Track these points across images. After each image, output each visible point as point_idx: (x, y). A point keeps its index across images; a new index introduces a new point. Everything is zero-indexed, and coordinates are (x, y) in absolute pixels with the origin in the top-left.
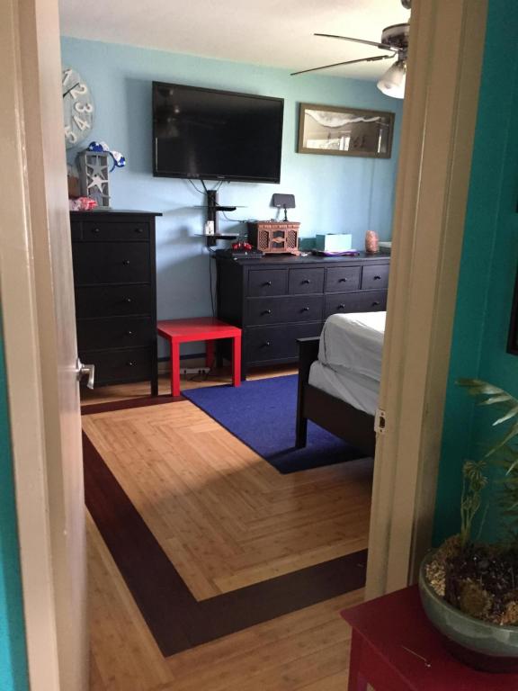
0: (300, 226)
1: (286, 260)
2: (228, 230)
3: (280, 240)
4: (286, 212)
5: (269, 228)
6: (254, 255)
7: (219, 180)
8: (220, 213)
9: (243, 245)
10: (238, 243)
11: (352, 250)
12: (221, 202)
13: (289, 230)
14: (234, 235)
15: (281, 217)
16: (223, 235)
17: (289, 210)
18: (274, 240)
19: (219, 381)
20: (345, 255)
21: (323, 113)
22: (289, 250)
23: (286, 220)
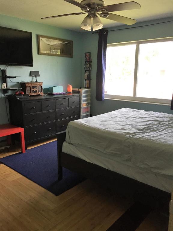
0: (43, 84)
1: (39, 98)
2: (12, 86)
3: (35, 89)
4: (36, 78)
5: (30, 85)
6: (26, 96)
7: (6, 65)
8: (8, 80)
9: (20, 92)
10: (18, 92)
11: (63, 92)
12: (8, 75)
13: (39, 85)
14: (16, 88)
15: (34, 80)
16: (11, 88)
17: (37, 77)
18: (33, 90)
19: (15, 151)
20: (61, 94)
21: (47, 39)
22: (39, 93)
23: (36, 81)
